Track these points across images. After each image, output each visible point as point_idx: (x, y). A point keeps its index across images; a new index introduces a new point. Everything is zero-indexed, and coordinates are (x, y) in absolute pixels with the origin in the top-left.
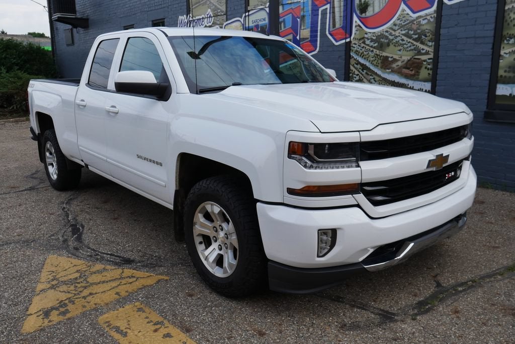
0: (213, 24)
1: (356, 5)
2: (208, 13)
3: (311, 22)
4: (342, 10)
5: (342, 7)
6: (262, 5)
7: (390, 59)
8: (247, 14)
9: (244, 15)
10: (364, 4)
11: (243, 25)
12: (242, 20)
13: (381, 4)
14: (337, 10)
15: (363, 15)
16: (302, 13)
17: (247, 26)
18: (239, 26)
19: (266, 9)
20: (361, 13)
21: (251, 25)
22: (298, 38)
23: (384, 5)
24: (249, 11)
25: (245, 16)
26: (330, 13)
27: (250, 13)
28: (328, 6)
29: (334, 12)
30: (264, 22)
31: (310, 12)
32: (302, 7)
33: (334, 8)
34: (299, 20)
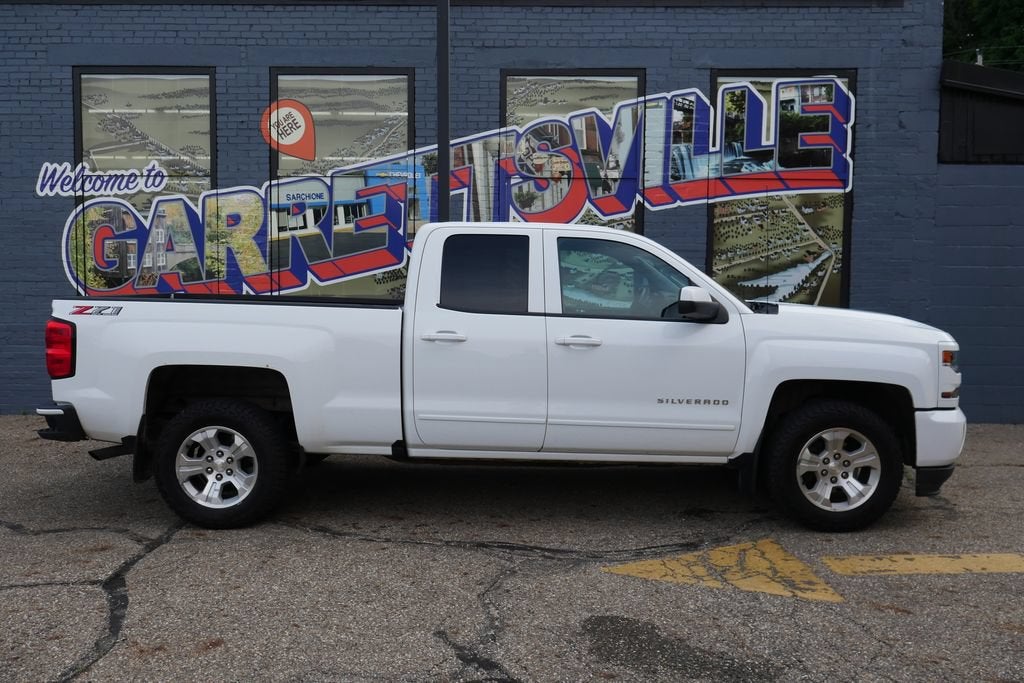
0: (164, 189)
1: (513, 195)
2: (150, 167)
3: (431, 210)
4: (492, 199)
5: (492, 196)
6: (315, 172)
7: (572, 271)
8: (274, 182)
9: (267, 183)
10: (527, 195)
11: (264, 201)
12: (262, 192)
13: (555, 199)
14: (481, 198)
15: (527, 210)
16: (410, 195)
17: (274, 202)
18: (253, 201)
19: (324, 179)
20: (523, 207)
21: (284, 201)
22: (401, 232)
23: (560, 200)
24: (278, 178)
25: (270, 186)
26: (469, 201)
27: (281, 181)
28: (465, 191)
29: (476, 201)
30: (318, 200)
31: (429, 195)
32: (410, 185)
33: (476, 194)
34: (402, 205)
